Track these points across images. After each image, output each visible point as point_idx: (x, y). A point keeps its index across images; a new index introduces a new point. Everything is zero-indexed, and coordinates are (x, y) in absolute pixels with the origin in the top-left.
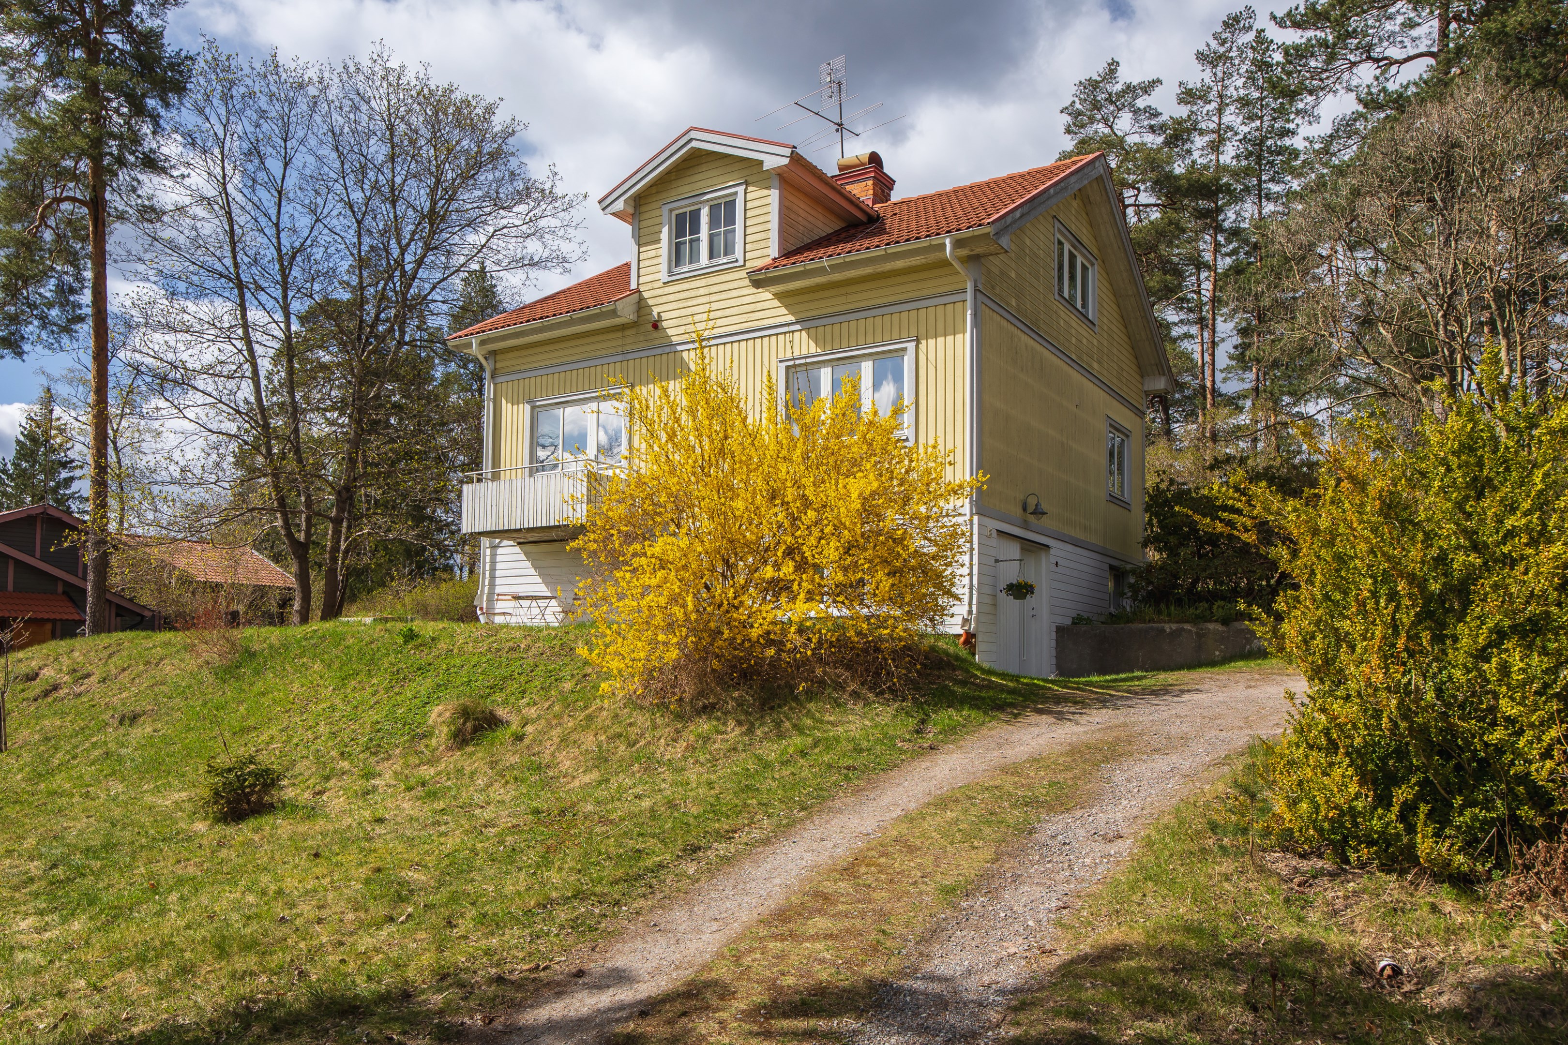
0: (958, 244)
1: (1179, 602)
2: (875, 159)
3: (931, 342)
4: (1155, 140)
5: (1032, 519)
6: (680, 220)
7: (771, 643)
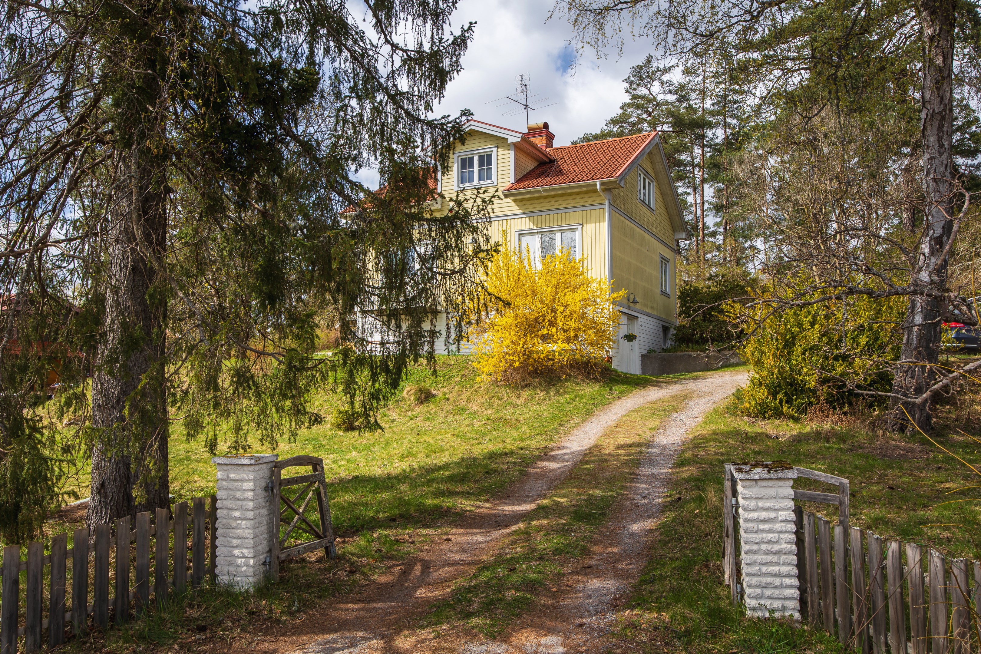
0: (602, 184)
1: (697, 342)
2: (546, 125)
3: (589, 225)
4: (672, 98)
5: (632, 305)
6: (463, 161)
7: (550, 360)
